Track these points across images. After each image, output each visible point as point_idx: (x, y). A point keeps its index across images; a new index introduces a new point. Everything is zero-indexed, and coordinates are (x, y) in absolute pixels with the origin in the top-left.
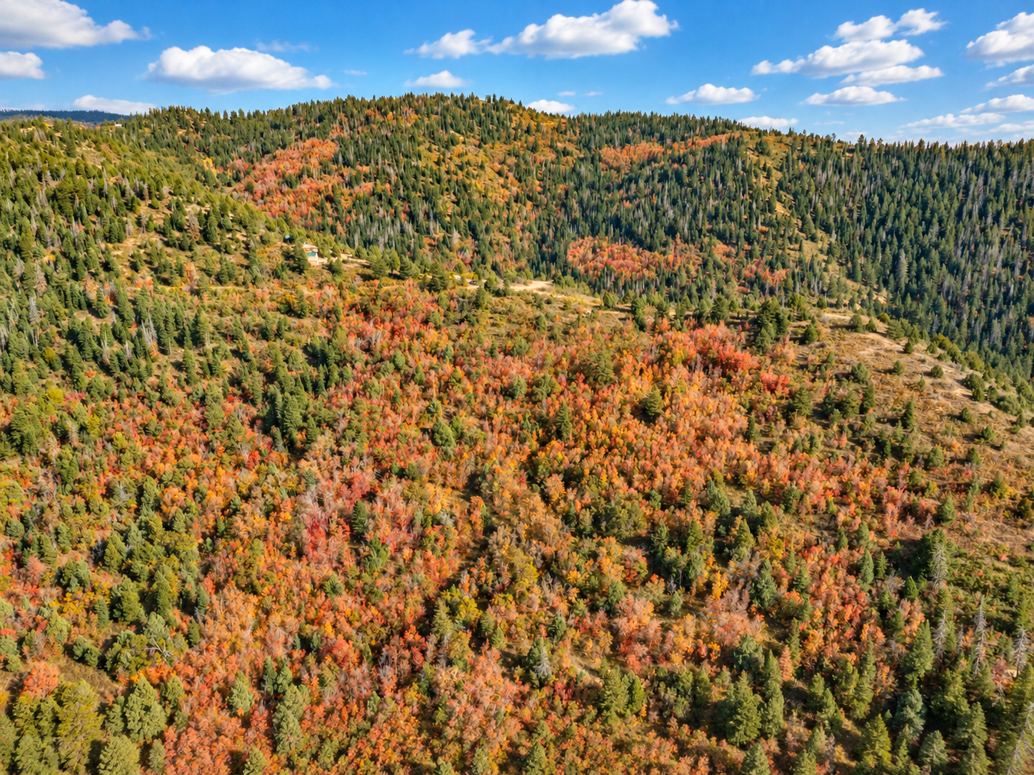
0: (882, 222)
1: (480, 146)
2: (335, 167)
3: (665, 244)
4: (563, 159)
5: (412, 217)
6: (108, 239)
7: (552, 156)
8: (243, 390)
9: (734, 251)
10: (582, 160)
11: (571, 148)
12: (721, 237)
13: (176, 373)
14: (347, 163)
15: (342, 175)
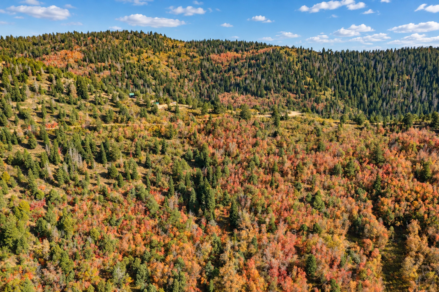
0: (348, 82)
1: (154, 54)
2: (85, 63)
3: (267, 94)
4: (195, 60)
5: (136, 86)
6: (15, 99)
7: (189, 58)
8: (159, 186)
9: (298, 96)
10: (203, 59)
11: (195, 55)
12: (290, 90)
13: (106, 181)
14: (91, 61)
15: (91, 67)
